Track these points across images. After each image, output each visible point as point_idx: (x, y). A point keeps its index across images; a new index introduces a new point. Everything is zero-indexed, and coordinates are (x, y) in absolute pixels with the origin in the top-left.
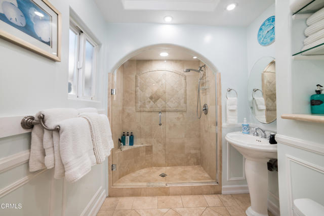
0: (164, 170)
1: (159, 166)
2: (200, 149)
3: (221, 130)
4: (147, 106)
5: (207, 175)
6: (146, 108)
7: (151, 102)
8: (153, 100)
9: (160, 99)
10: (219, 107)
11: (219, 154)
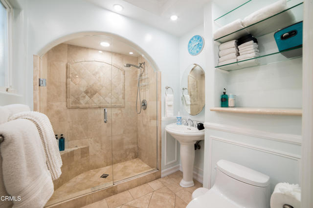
0: (105, 170)
1: (97, 168)
2: (137, 143)
3: (161, 124)
4: (82, 102)
5: (146, 166)
6: (80, 104)
7: (87, 97)
8: (89, 95)
9: (97, 94)
10: (159, 102)
11: (159, 145)
